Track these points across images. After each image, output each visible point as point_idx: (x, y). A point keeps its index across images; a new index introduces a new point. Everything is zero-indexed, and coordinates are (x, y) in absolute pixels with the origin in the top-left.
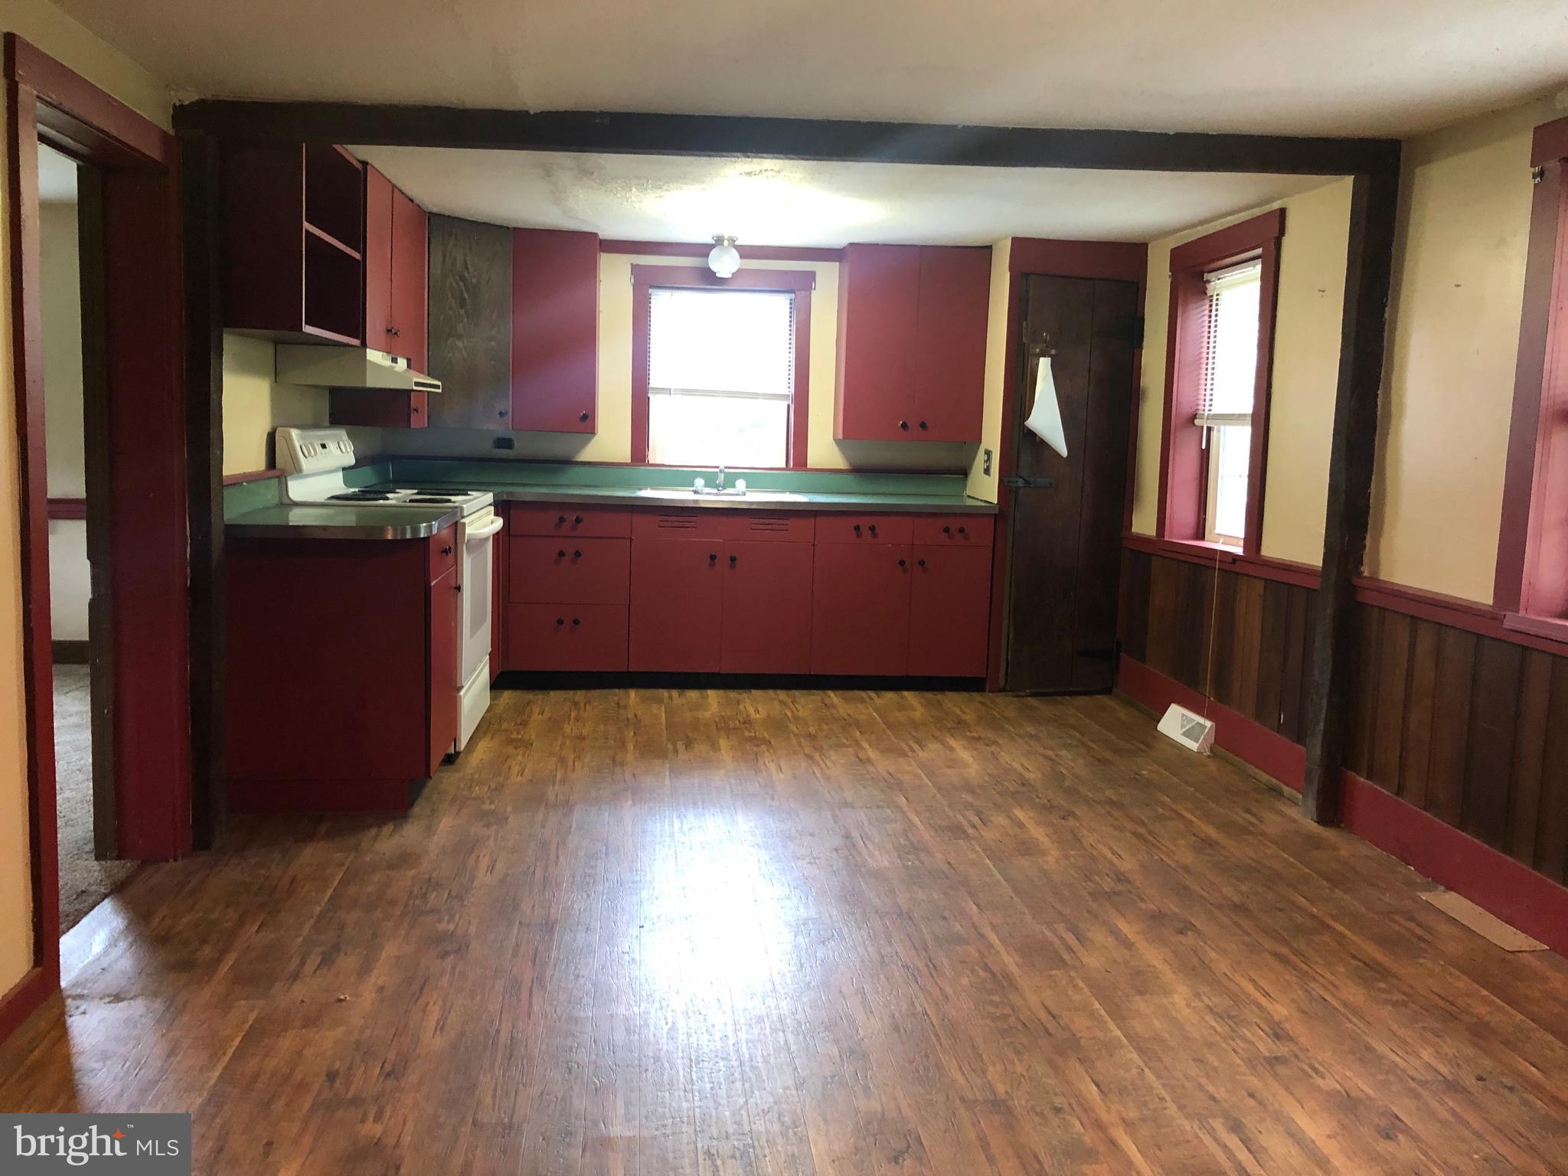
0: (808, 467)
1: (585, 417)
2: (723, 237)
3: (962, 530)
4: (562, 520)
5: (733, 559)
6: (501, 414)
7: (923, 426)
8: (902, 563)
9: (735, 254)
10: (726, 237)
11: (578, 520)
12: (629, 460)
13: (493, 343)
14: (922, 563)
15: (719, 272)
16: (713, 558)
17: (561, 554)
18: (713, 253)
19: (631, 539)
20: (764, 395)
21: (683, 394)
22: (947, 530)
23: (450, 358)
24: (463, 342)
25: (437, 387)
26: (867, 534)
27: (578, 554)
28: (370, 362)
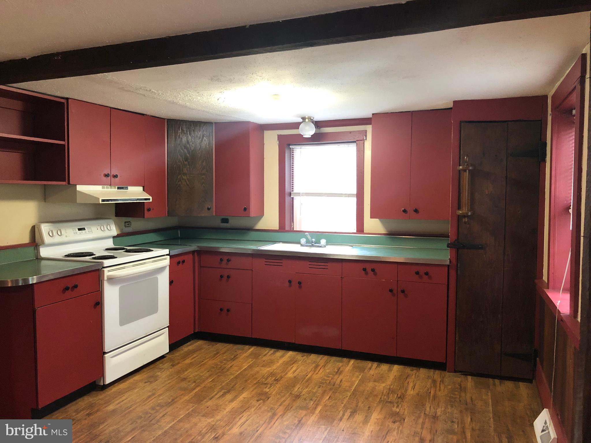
0: (364, 232)
1: (245, 209)
2: (305, 117)
3: (427, 274)
4: (221, 260)
5: (300, 283)
6: (209, 209)
7: (416, 211)
8: (391, 291)
9: (313, 126)
10: (307, 117)
11: (228, 260)
12: (278, 228)
13: (204, 176)
14: (403, 291)
15: (304, 135)
16: (290, 282)
17: (222, 277)
18: (301, 126)
19: (252, 271)
20: (345, 194)
21: (306, 196)
22: (417, 273)
23: (180, 184)
24: (187, 176)
25: (149, 199)
26: (371, 273)
27: (228, 277)
28: (78, 191)
